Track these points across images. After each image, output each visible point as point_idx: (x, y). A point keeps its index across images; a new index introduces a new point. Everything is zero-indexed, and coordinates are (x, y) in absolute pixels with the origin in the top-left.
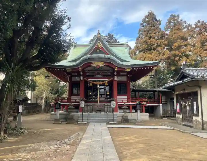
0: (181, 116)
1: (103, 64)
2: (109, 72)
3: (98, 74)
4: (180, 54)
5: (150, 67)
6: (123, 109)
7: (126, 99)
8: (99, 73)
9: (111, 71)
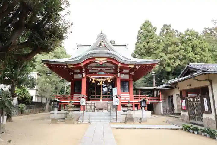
0: (187, 114)
1: (106, 60)
2: (112, 69)
3: (101, 71)
4: (175, 57)
5: (151, 64)
6: (127, 107)
7: (129, 97)
8: (102, 69)
9: (114, 68)
